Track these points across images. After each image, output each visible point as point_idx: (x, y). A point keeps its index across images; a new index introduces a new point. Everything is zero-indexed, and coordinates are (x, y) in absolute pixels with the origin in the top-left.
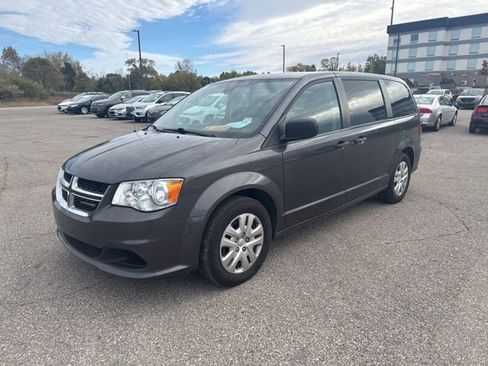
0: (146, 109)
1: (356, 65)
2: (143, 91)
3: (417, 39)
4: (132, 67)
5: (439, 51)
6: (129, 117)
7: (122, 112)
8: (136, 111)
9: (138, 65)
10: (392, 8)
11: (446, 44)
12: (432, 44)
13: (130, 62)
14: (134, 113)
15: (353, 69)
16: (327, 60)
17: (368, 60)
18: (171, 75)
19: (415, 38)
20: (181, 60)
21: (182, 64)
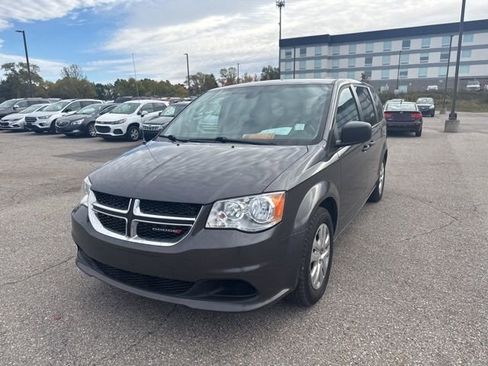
0: (52, 119)
1: (252, 76)
2: (40, 99)
3: (305, 52)
4: (10, 71)
5: (324, 64)
6: (30, 128)
7: (18, 123)
8: (39, 121)
9: (17, 70)
10: (280, 24)
11: (329, 58)
12: (318, 58)
13: (7, 66)
14: (37, 124)
15: (250, 80)
16: (225, 70)
17: (264, 70)
18: (59, 81)
19: (303, 52)
20: (67, 66)
21: (70, 71)
